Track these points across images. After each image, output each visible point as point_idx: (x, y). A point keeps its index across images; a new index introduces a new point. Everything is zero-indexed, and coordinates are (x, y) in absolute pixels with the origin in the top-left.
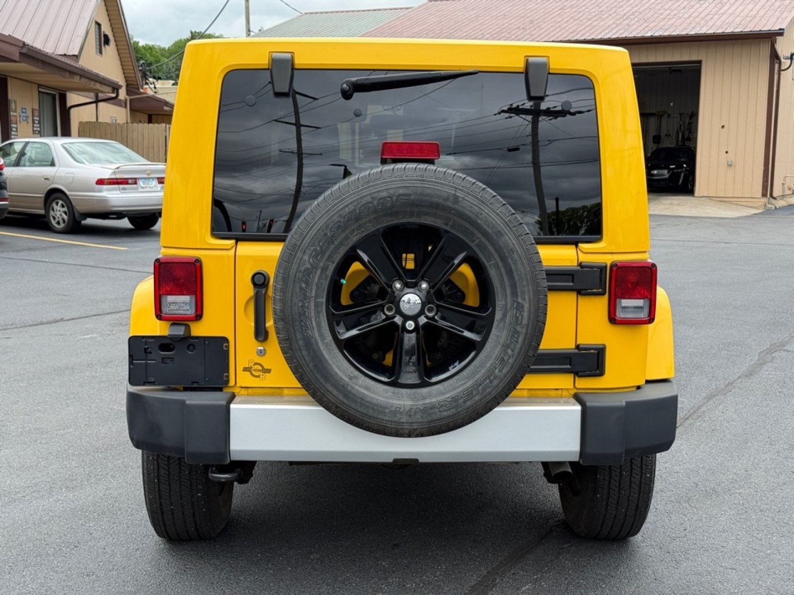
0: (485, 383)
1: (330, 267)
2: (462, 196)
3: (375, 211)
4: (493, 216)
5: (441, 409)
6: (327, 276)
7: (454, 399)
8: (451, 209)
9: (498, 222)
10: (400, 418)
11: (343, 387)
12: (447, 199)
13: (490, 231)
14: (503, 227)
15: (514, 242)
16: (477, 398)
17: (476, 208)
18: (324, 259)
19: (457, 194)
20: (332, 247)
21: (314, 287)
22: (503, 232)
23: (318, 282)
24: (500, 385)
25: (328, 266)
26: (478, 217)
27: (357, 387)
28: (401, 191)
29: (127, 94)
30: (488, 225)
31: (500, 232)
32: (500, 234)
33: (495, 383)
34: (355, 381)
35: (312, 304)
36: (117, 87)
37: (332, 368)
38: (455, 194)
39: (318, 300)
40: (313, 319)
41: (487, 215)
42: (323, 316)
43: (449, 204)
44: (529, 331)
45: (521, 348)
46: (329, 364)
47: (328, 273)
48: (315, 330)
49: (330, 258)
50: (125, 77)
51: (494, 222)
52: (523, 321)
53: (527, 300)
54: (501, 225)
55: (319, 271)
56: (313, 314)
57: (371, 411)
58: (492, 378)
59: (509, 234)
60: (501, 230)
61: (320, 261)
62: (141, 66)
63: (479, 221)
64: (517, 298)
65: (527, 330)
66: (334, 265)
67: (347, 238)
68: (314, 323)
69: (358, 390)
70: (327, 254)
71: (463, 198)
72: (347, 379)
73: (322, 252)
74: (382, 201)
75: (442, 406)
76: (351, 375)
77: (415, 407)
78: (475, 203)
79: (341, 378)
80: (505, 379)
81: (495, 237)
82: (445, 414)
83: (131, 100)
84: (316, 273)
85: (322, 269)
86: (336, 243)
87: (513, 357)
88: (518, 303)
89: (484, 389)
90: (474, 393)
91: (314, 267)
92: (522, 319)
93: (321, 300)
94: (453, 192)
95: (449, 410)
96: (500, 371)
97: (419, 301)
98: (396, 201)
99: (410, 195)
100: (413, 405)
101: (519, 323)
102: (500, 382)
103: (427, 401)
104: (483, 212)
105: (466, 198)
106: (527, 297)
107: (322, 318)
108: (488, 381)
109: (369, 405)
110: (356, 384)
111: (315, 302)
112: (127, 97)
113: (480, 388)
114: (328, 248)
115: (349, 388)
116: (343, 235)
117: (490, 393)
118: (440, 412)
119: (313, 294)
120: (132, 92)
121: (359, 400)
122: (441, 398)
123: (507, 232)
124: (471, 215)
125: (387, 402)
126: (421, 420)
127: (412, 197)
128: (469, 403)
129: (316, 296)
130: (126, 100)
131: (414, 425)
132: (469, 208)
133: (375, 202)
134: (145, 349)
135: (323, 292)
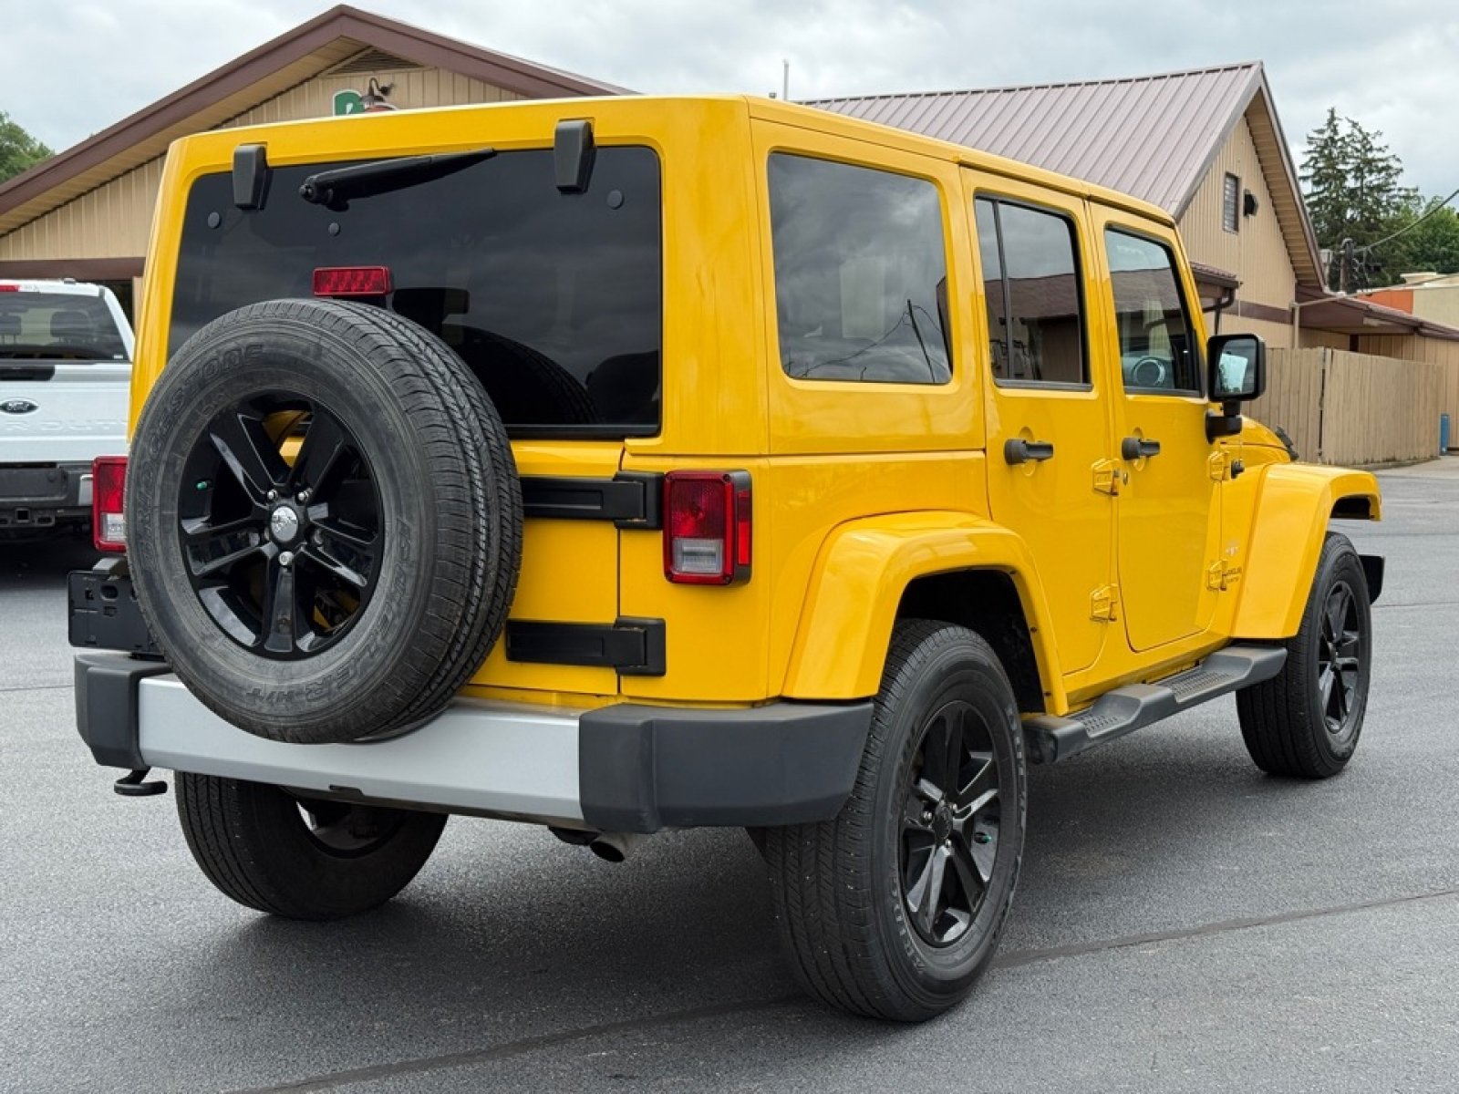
0: (364, 657)
1: (179, 462)
2: (327, 346)
3: (223, 373)
4: (368, 379)
5: (309, 697)
6: (176, 476)
7: (327, 681)
8: (314, 367)
9: (375, 388)
10: (261, 707)
11: (191, 650)
12: (306, 352)
13: (362, 403)
14: (381, 396)
15: (397, 421)
16: (355, 682)
17: (345, 365)
18: (168, 447)
19: (322, 343)
20: (176, 430)
21: (158, 492)
22: (380, 405)
23: (163, 484)
24: (387, 662)
25: (176, 458)
26: (345, 379)
27: (209, 653)
28: (253, 340)
29: (1298, 299)
30: (360, 394)
31: (375, 404)
32: (375, 408)
33: (378, 657)
34: (209, 643)
35: (156, 518)
36: (1229, 285)
37: (181, 622)
38: (318, 344)
39: (165, 513)
40: (157, 542)
41: (359, 378)
42: (174, 538)
43: (310, 359)
44: (422, 573)
45: (412, 600)
46: (177, 614)
47: (177, 469)
48: (161, 557)
49: (176, 447)
50: (1294, 269)
51: (368, 389)
52: (411, 555)
53: (416, 521)
54: (379, 393)
55: (162, 467)
56: (157, 534)
57: (226, 692)
58: (373, 649)
59: (389, 408)
60: (378, 402)
61: (162, 450)
62: (1344, 247)
63: (348, 387)
64: (401, 516)
65: (418, 571)
66: (186, 459)
67: (194, 416)
68: (159, 548)
69: (210, 658)
70: (171, 441)
71: (329, 350)
72: (197, 639)
73: (164, 438)
74: (228, 355)
75: (310, 691)
76: (207, 633)
77: (278, 691)
78: (343, 357)
79: (190, 637)
80: (393, 653)
81: (368, 412)
82: (316, 704)
83: (1302, 309)
84: (158, 469)
85: (168, 464)
86: (181, 422)
87: (399, 616)
88: (403, 525)
89: (364, 667)
90: (351, 672)
91: (157, 461)
92: (409, 550)
93: (169, 512)
94: (317, 341)
95: (320, 698)
96: (383, 638)
97: (294, 518)
98: (247, 355)
99: (261, 346)
100: (277, 687)
101: (405, 557)
102: (386, 658)
103: (295, 682)
104: (354, 372)
105: (333, 350)
106: (415, 515)
107: (171, 541)
108: (368, 654)
109: (223, 682)
110: (210, 648)
111: (161, 515)
112: (1296, 304)
113: (358, 666)
114: (170, 431)
115: (199, 653)
116: (188, 411)
117: (373, 675)
118: (309, 700)
119: (157, 503)
120: (1305, 294)
121: (210, 674)
122: (313, 678)
123: (386, 403)
124: (337, 376)
125: (245, 680)
126: (285, 713)
127: (264, 350)
128: (346, 690)
129: (162, 506)
130: (1293, 310)
131: (280, 719)
132: (334, 366)
133: (221, 358)
134: (88, 592)
135: (173, 499)
